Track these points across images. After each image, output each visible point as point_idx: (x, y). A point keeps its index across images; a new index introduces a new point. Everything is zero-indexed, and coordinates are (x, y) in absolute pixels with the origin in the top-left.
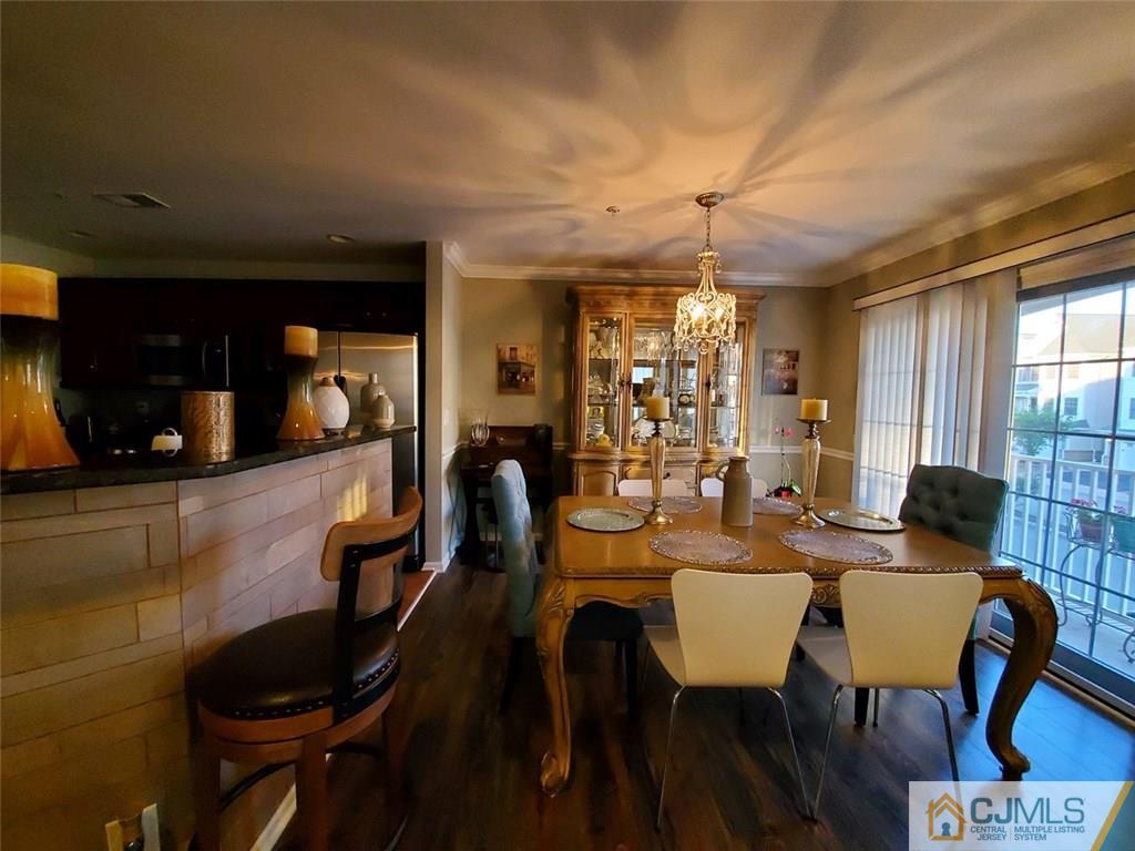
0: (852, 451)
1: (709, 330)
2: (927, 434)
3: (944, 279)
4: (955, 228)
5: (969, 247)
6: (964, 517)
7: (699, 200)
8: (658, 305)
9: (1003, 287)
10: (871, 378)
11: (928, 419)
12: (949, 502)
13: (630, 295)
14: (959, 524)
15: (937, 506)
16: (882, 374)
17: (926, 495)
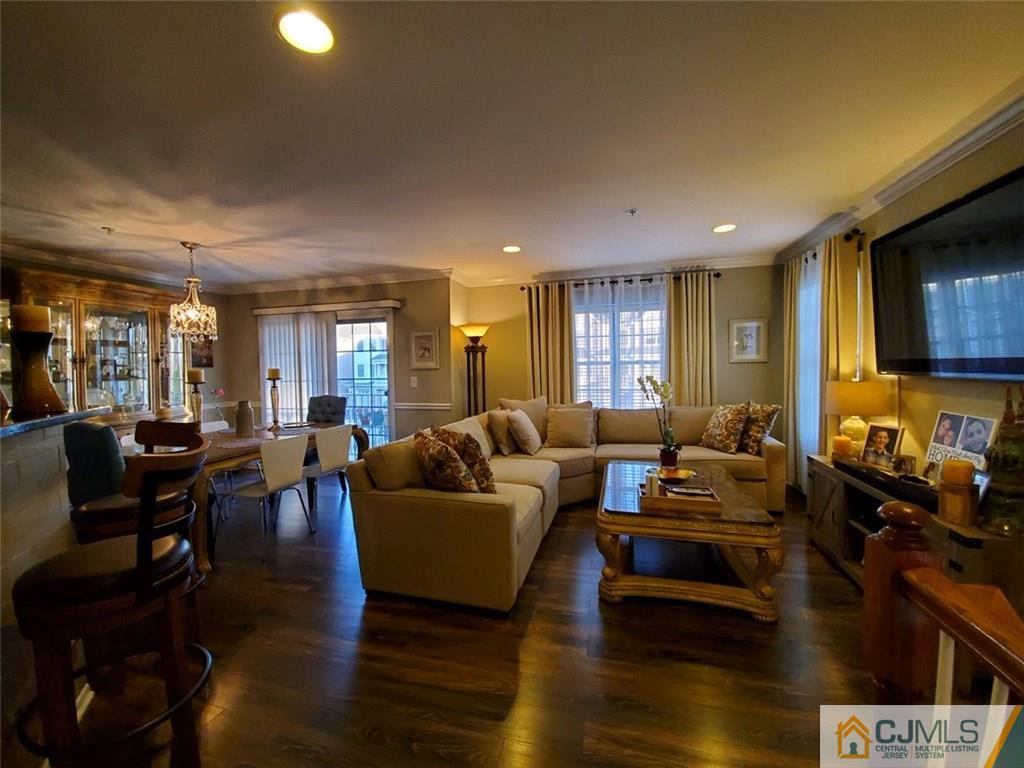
0: (259, 400)
1: (205, 329)
2: (304, 385)
3: (306, 309)
4: (307, 285)
5: (313, 297)
6: (334, 414)
7: (182, 243)
8: (108, 295)
9: (331, 318)
10: (268, 357)
11: (304, 378)
12: (328, 409)
13: (79, 285)
14: (333, 417)
15: (323, 413)
16: (275, 354)
17: (318, 409)
